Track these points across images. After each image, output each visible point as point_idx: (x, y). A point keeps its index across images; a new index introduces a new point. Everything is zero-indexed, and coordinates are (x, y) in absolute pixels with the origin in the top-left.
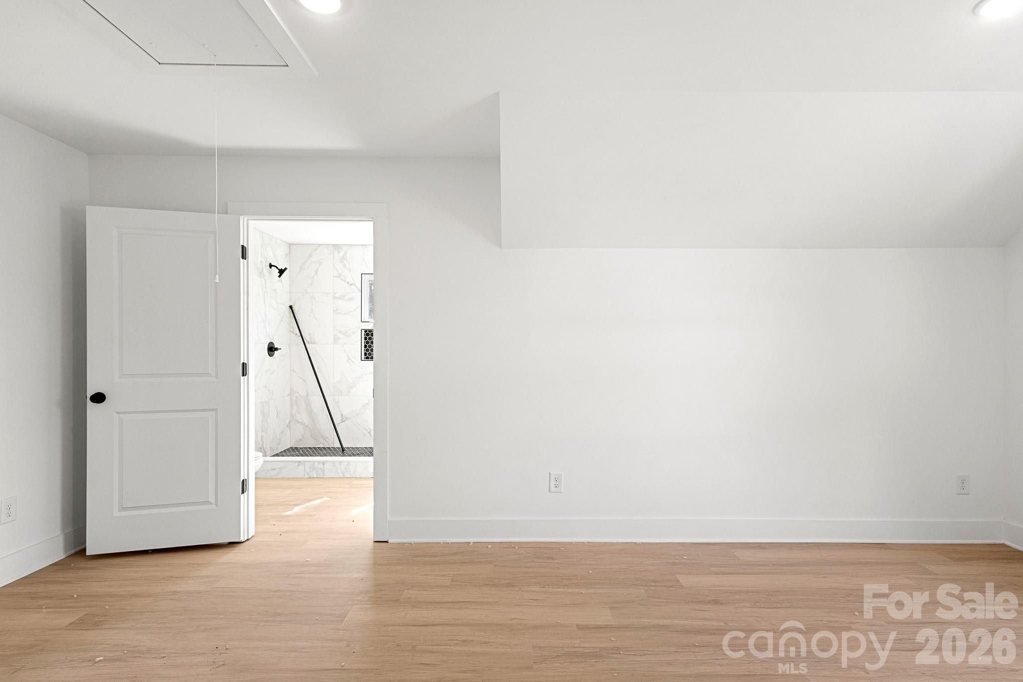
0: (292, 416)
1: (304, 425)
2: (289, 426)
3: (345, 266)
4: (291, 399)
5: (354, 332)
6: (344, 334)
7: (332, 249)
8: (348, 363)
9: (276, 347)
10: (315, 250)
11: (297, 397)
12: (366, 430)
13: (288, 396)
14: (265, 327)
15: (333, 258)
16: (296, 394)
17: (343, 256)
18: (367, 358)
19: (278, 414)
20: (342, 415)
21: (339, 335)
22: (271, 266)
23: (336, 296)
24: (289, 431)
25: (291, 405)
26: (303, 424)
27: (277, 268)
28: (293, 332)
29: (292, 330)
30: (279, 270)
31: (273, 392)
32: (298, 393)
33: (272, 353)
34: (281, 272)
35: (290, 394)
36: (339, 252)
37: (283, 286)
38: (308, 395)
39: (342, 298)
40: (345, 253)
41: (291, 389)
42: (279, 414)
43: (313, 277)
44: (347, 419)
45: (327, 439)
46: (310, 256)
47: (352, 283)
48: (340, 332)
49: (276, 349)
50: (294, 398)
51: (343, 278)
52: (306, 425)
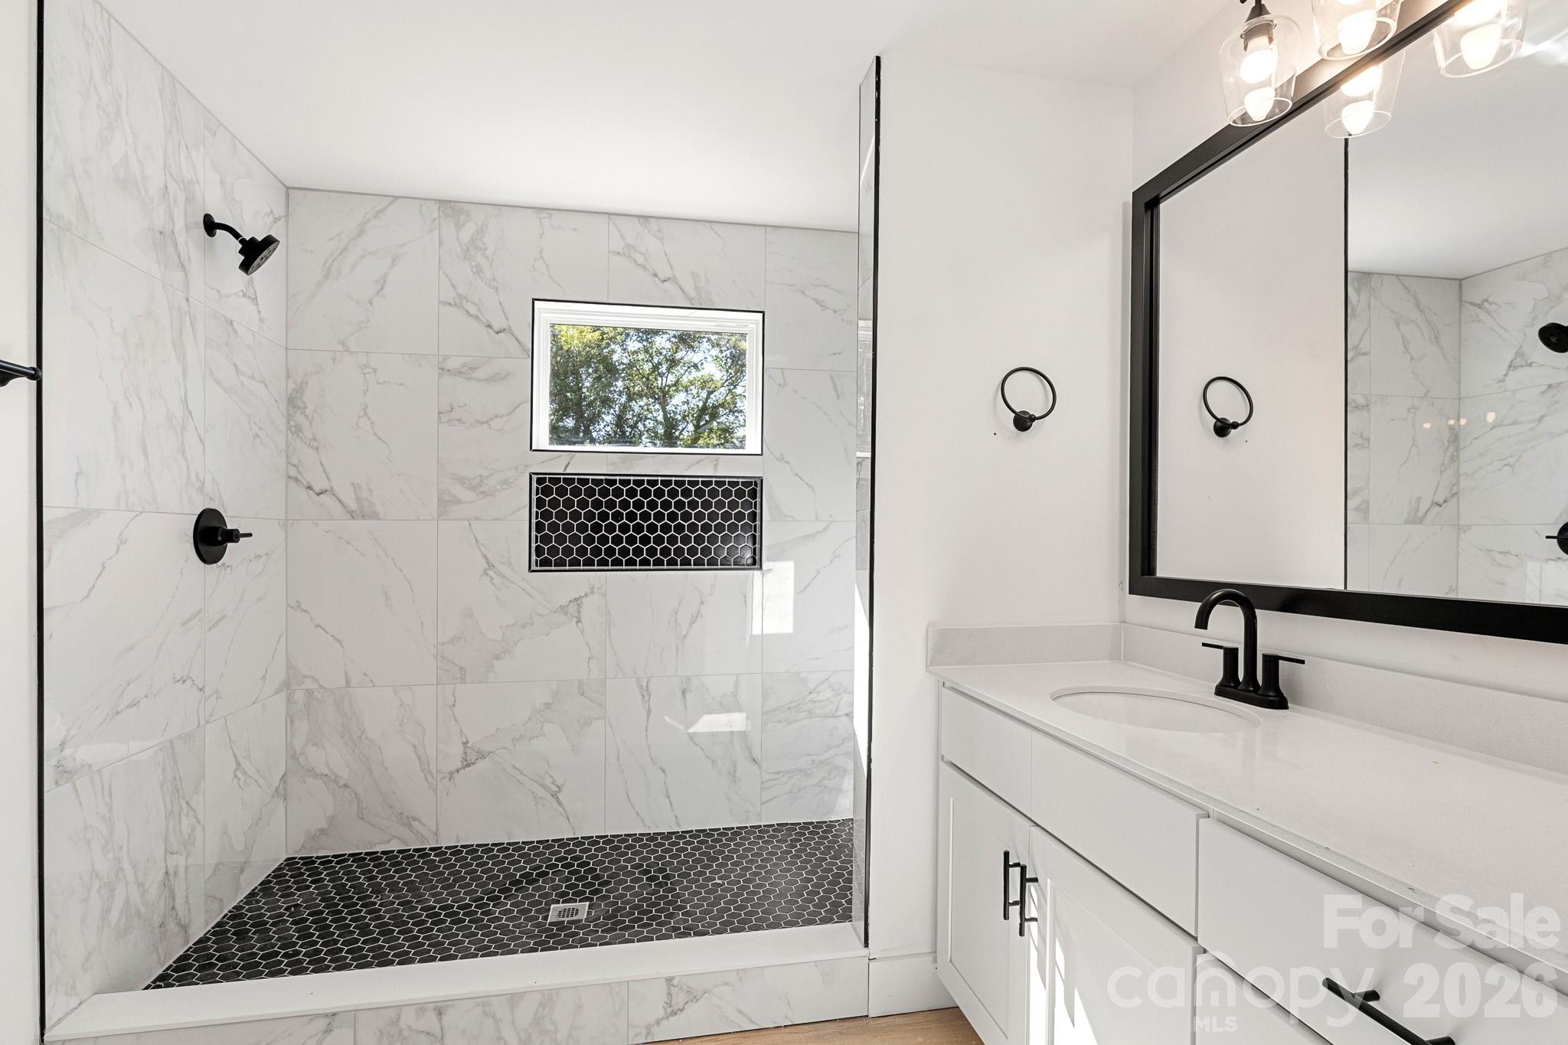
0: (293, 755)
1: (335, 781)
2: (282, 793)
3: (478, 271)
4: (290, 700)
5: (506, 483)
6: (473, 488)
7: (435, 215)
8: (486, 578)
9: (229, 527)
10: (377, 214)
11: (309, 693)
12: (544, 786)
13: (277, 692)
14: (182, 450)
15: (440, 243)
16: (309, 684)
17: (473, 241)
18: (545, 563)
19: (238, 764)
20: (465, 744)
21: (459, 491)
22: (211, 226)
23: (451, 364)
24: (282, 807)
25: (291, 719)
26: (331, 780)
27: (236, 235)
28: (296, 480)
29: (293, 472)
30: (243, 241)
31: (217, 691)
32: (314, 679)
33: (216, 549)
34: (253, 252)
35: (287, 685)
36: (459, 227)
37: (261, 320)
38: (348, 684)
39: (466, 372)
40: (481, 231)
41: (290, 667)
42: (245, 763)
43: (371, 302)
44: (482, 756)
45: (415, 824)
46: (361, 233)
47: (503, 327)
48: (461, 480)
49: (233, 536)
50: (299, 696)
51: (473, 310)
52: (342, 783)
